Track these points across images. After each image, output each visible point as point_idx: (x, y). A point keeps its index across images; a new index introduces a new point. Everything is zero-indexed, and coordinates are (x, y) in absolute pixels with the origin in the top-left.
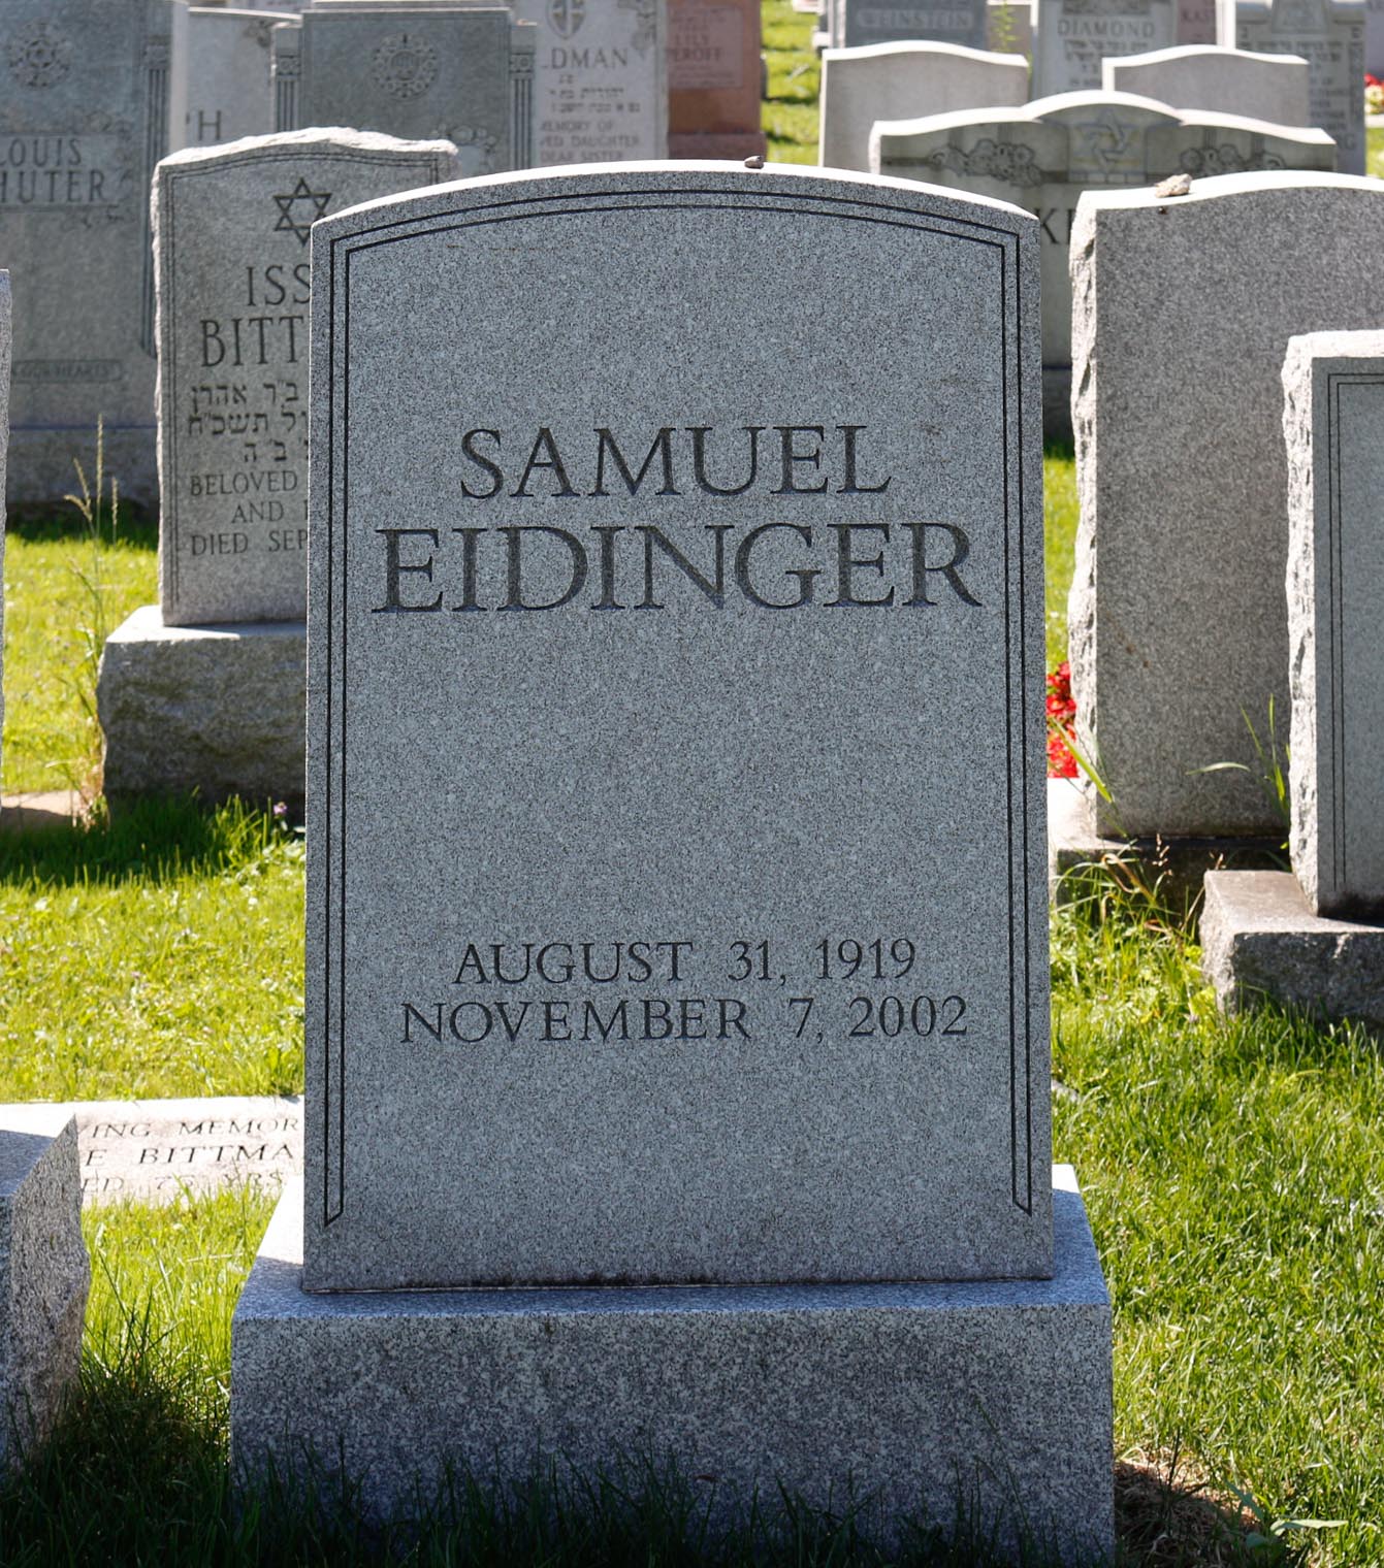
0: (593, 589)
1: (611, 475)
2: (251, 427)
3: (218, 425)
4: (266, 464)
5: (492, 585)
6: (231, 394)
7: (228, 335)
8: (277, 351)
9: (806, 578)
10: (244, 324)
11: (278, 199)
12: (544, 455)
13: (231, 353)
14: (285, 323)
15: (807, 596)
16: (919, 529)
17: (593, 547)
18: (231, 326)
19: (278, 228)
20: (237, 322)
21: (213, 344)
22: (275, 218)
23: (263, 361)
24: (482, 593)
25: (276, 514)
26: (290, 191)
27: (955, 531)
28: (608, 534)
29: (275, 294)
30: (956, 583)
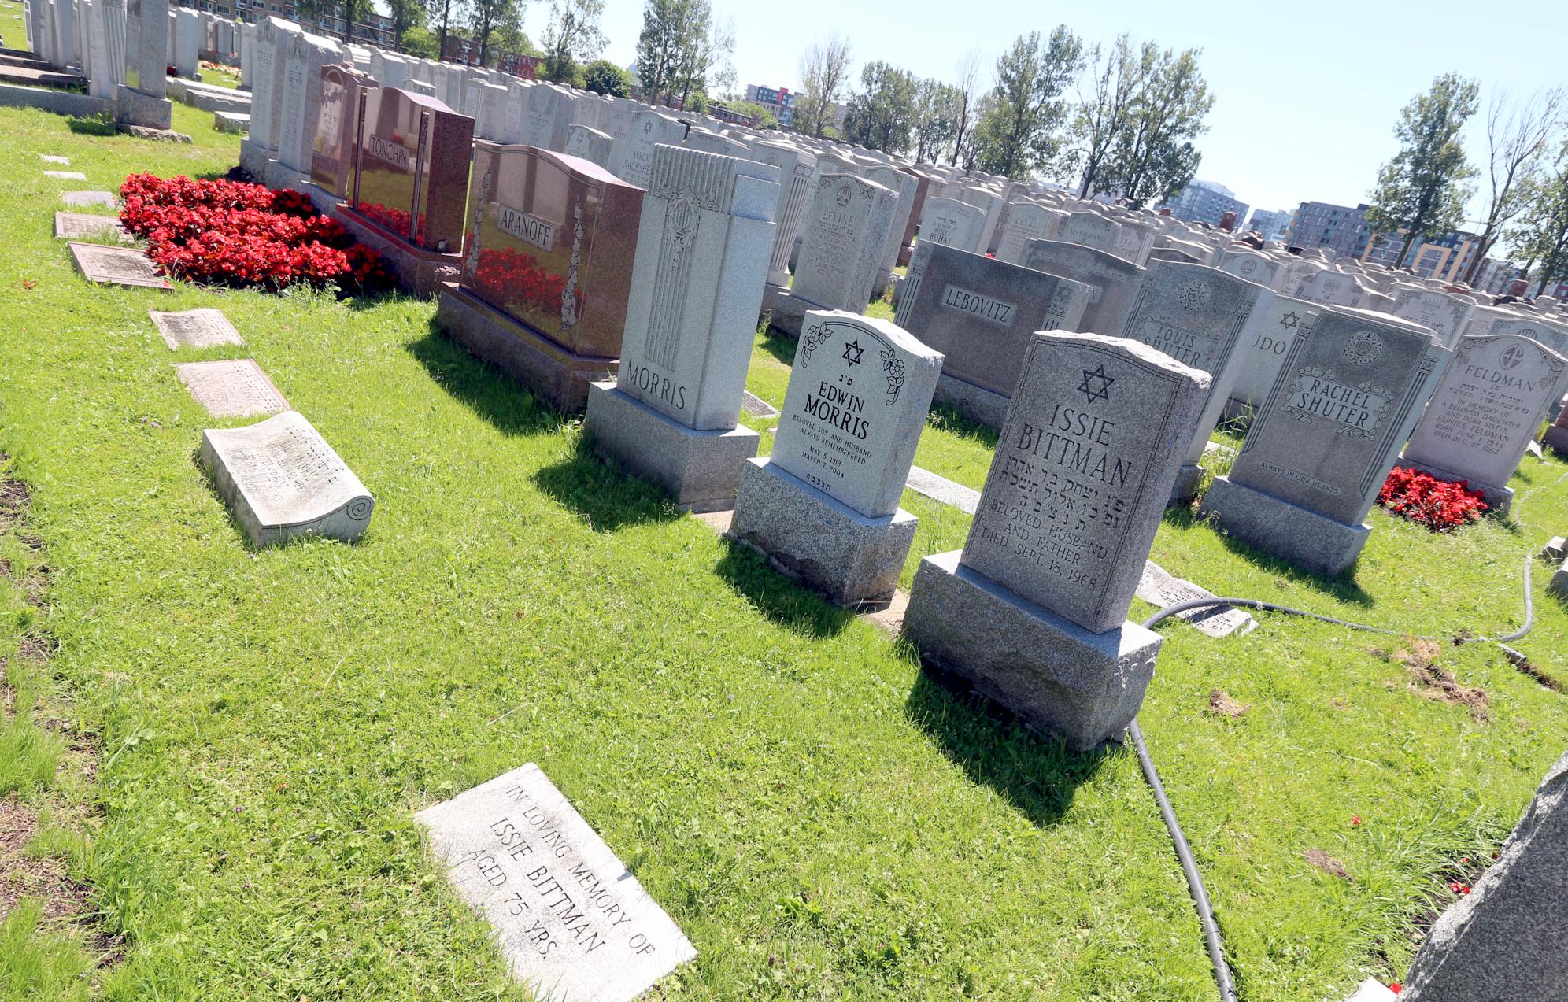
2: (1029, 488)
3: (1014, 481)
4: (1029, 510)
6: (1026, 467)
7: (1035, 436)
8: (1055, 455)
10: (1044, 434)
11: (1085, 372)
13: (1033, 446)
14: (1065, 442)
18: (1038, 432)
19: (1079, 389)
20: (1041, 431)
21: (1027, 438)
22: (1081, 382)
23: (1046, 457)
25: (1025, 537)
26: (1093, 371)
29: (1065, 425)
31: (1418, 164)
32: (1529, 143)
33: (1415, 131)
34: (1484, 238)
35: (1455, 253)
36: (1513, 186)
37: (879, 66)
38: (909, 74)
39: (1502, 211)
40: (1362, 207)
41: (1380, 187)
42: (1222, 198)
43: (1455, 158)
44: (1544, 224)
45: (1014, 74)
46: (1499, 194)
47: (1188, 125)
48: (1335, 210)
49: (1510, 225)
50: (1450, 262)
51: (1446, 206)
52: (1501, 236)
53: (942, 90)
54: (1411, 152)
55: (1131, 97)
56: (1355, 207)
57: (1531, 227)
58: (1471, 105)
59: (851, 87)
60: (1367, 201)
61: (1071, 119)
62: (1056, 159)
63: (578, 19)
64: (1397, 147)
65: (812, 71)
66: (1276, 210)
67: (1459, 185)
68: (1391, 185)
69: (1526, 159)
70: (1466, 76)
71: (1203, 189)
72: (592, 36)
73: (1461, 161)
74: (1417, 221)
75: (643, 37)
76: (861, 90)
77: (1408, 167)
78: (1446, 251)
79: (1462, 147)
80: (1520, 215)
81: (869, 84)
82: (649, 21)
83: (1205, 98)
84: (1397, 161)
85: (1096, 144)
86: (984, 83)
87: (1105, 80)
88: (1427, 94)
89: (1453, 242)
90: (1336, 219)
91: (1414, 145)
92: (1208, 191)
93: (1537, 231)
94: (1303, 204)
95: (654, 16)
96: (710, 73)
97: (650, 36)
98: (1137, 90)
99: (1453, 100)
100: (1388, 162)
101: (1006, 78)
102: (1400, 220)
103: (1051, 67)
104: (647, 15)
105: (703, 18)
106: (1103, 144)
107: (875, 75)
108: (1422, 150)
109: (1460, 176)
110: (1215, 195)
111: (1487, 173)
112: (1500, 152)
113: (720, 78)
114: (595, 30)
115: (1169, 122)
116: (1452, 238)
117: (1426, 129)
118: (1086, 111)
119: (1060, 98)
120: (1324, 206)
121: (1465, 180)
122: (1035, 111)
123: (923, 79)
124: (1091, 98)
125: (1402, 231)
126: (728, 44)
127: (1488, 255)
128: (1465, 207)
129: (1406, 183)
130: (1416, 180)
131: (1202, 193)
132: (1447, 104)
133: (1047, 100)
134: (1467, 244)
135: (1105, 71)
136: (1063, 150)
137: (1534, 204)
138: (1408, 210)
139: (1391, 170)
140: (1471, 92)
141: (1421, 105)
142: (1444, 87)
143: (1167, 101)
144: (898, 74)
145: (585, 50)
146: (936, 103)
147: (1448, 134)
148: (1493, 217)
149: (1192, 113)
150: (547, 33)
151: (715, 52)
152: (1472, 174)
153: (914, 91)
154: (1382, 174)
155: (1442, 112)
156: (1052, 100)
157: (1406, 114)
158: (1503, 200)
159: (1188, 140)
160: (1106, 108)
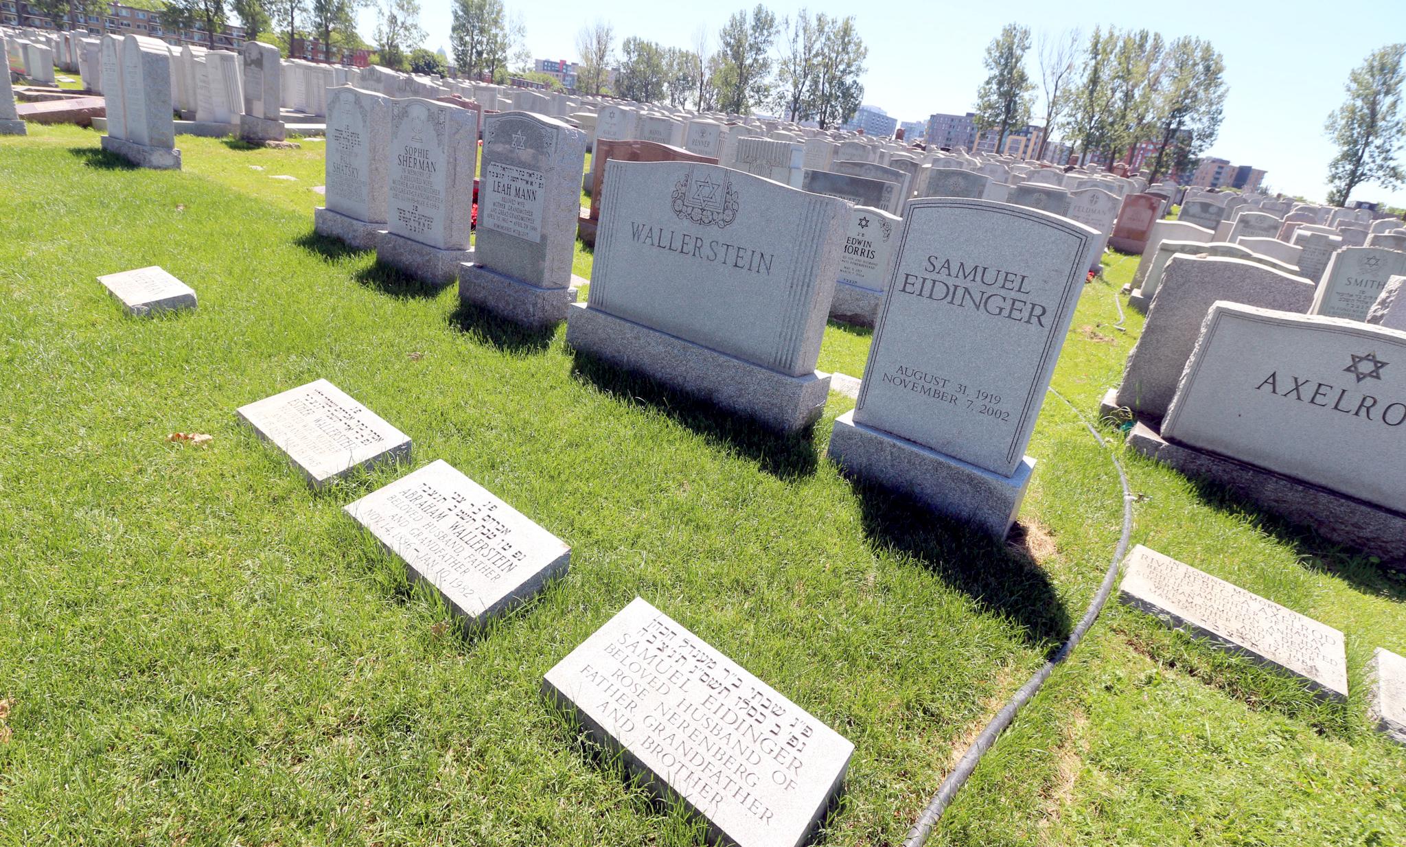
0: (949, 298)
1: (961, 273)
5: (926, 292)
9: (1001, 309)
12: (946, 265)
15: (1000, 314)
16: (1034, 305)
17: (952, 289)
24: (923, 293)
27: (1044, 309)
28: (956, 287)
30: (1039, 320)
31: (1000, 84)
32: (1064, 66)
33: (996, 62)
34: (1046, 129)
35: (1029, 140)
36: (1058, 93)
37: (635, 40)
38: (657, 44)
39: (1054, 111)
40: (969, 115)
41: (979, 101)
42: (879, 116)
43: (1023, 78)
44: (1079, 116)
45: (732, 41)
46: (1051, 100)
47: (853, 69)
48: (953, 119)
49: (1061, 119)
50: (1027, 146)
51: (1020, 110)
52: (1056, 127)
53: (682, 54)
54: (995, 77)
55: (814, 52)
56: (964, 115)
57: (1072, 119)
58: (1027, 43)
59: (617, 57)
60: (973, 111)
61: (775, 69)
62: (770, 99)
63: (400, 19)
64: (987, 74)
65: (587, 48)
66: (914, 121)
67: (1026, 95)
68: (986, 99)
69: (1063, 76)
70: (1022, 24)
71: (866, 111)
72: (413, 30)
73: (1026, 80)
74: (1005, 122)
75: (454, 29)
76: (624, 58)
77: (995, 87)
78: (1023, 139)
79: (1025, 71)
80: (1064, 113)
81: (629, 53)
82: (457, 17)
83: (862, 49)
84: (988, 83)
85: (796, 86)
86: (713, 47)
87: (795, 41)
88: (1000, 38)
89: (1027, 133)
90: (953, 124)
91: (996, 72)
92: (869, 112)
93: (1076, 121)
94: (932, 116)
95: (461, 13)
96: (510, 53)
97: (460, 28)
98: (817, 46)
99: (1016, 40)
100: (982, 84)
101: (728, 44)
102: (994, 121)
103: (757, 34)
104: (455, 13)
105: (498, 13)
106: (800, 87)
107: (632, 47)
108: (1002, 75)
109: (1027, 90)
110: (875, 114)
111: (1041, 85)
112: (1048, 72)
113: (518, 56)
114: (415, 27)
115: (841, 67)
116: (1027, 131)
117: (1003, 61)
118: (785, 63)
119: (766, 55)
120: (945, 116)
121: (1030, 92)
122: (751, 66)
123: (667, 48)
124: (788, 54)
125: (997, 129)
126: (521, 30)
127: (1049, 140)
128: (1032, 110)
129: (994, 98)
130: (1001, 95)
131: (865, 114)
132: (1013, 43)
133: (758, 57)
134: (1035, 133)
135: (793, 35)
136: (773, 92)
137: (1072, 104)
138: (998, 115)
139: (985, 90)
140: (1026, 34)
141: (998, 45)
142: (1009, 32)
143: (838, 53)
144: (649, 45)
145: (410, 42)
146: (678, 64)
147: (1016, 62)
148: (1049, 115)
149: (855, 60)
150: (377, 32)
151: (512, 37)
152: (1033, 88)
153: (662, 56)
154: (980, 93)
155: (1010, 49)
156: (760, 57)
157: (989, 51)
158: (1054, 103)
159: (855, 78)
160: (798, 60)
